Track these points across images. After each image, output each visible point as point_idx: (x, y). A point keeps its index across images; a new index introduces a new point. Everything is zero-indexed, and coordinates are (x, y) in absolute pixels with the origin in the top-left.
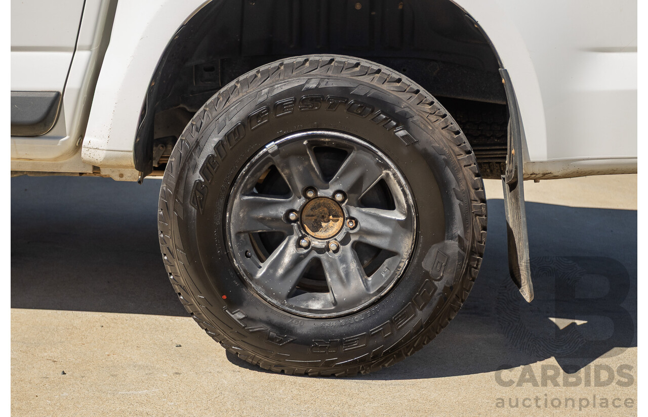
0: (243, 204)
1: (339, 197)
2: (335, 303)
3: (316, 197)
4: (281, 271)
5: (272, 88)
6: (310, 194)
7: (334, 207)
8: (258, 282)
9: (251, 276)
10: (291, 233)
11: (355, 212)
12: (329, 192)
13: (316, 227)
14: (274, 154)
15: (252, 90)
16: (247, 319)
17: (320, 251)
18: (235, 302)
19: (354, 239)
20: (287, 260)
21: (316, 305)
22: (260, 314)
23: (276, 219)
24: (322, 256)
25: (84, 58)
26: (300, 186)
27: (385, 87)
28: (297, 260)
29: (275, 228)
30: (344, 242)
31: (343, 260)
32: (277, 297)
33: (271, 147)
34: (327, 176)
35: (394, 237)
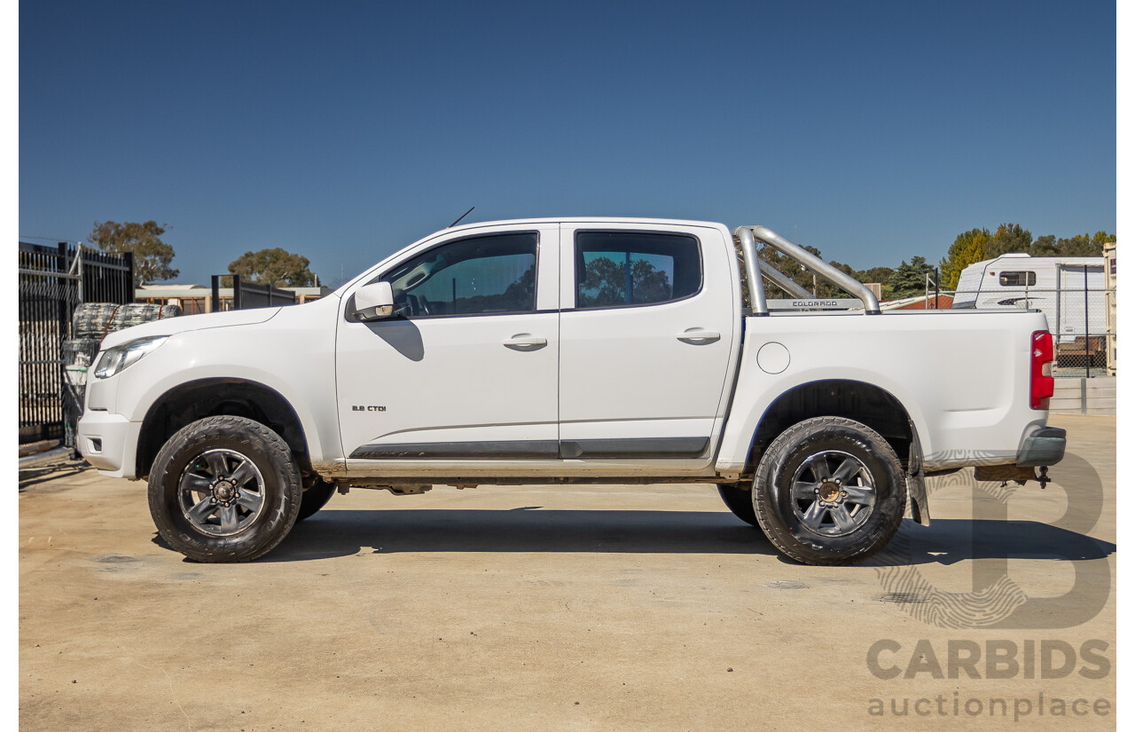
0: (797, 485)
1: (838, 481)
2: (841, 530)
3: (827, 482)
4: (814, 516)
5: (810, 432)
6: (825, 481)
7: (834, 487)
8: (805, 521)
9: (802, 519)
10: (816, 499)
11: (845, 488)
12: (833, 479)
13: (826, 497)
14: (811, 461)
15: (801, 433)
16: (802, 538)
17: (831, 507)
18: (796, 531)
19: (845, 501)
20: (816, 511)
21: (832, 532)
22: (807, 536)
23: (810, 492)
24: (831, 510)
25: (720, 421)
26: (821, 477)
27: (859, 430)
28: (821, 511)
29: (810, 496)
30: (841, 503)
31: (842, 510)
32: (814, 528)
33: (810, 458)
34: (832, 472)
35: (865, 498)
